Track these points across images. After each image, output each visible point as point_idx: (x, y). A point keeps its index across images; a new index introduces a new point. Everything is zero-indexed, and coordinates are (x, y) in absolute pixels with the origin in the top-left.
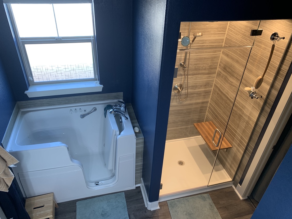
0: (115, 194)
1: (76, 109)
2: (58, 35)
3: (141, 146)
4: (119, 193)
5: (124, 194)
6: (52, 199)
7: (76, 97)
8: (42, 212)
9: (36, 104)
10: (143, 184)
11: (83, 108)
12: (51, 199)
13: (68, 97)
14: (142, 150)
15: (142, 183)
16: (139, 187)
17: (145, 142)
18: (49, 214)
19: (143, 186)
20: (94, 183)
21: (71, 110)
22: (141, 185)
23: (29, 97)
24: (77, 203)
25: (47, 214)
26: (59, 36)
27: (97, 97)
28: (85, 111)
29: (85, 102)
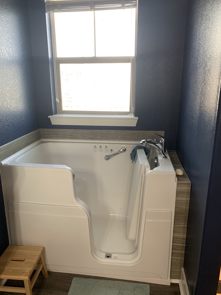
0: (134, 284)
1: (101, 146)
2: (95, 55)
3: (185, 199)
4: (140, 284)
5: (149, 288)
6: (39, 254)
7: (103, 131)
8: (18, 268)
9: (59, 134)
10: (185, 282)
11: (110, 147)
12: (37, 254)
13: (95, 130)
14: (185, 207)
15: (183, 279)
16: (177, 285)
17: (193, 194)
18: (24, 274)
19: (184, 285)
20: (105, 254)
21: (95, 146)
22: (182, 283)
23: (53, 124)
24: (74, 279)
25: (22, 273)
26: (97, 56)
27: (129, 134)
28: (111, 150)
29: (113, 140)
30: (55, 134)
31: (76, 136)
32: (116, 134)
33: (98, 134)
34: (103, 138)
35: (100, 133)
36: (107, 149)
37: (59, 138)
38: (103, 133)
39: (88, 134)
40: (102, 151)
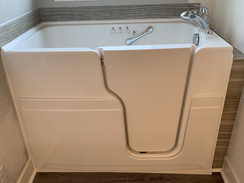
1: (120, 28)
11: (132, 28)
21: (113, 28)
27: (155, 10)
28: (134, 32)
29: (135, 18)
30: (60, 15)
31: (87, 16)
32: (138, 11)
33: (115, 11)
34: (123, 16)
35: (119, 10)
36: (128, 31)
37: (65, 20)
38: (121, 10)
39: (102, 13)
40: (122, 33)
